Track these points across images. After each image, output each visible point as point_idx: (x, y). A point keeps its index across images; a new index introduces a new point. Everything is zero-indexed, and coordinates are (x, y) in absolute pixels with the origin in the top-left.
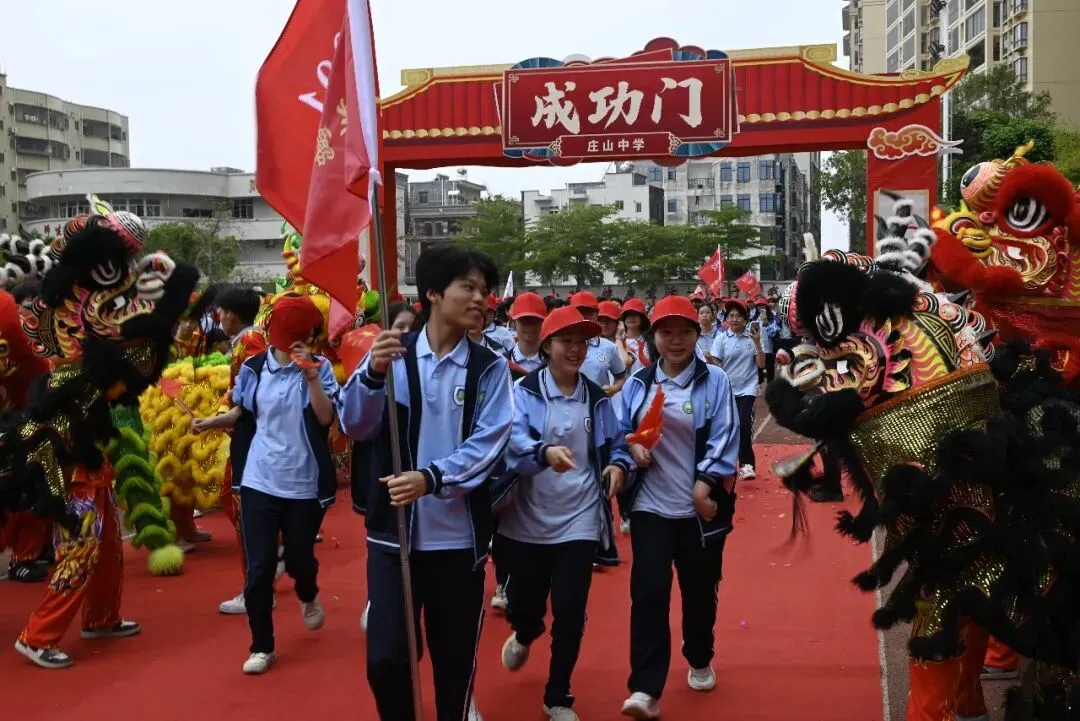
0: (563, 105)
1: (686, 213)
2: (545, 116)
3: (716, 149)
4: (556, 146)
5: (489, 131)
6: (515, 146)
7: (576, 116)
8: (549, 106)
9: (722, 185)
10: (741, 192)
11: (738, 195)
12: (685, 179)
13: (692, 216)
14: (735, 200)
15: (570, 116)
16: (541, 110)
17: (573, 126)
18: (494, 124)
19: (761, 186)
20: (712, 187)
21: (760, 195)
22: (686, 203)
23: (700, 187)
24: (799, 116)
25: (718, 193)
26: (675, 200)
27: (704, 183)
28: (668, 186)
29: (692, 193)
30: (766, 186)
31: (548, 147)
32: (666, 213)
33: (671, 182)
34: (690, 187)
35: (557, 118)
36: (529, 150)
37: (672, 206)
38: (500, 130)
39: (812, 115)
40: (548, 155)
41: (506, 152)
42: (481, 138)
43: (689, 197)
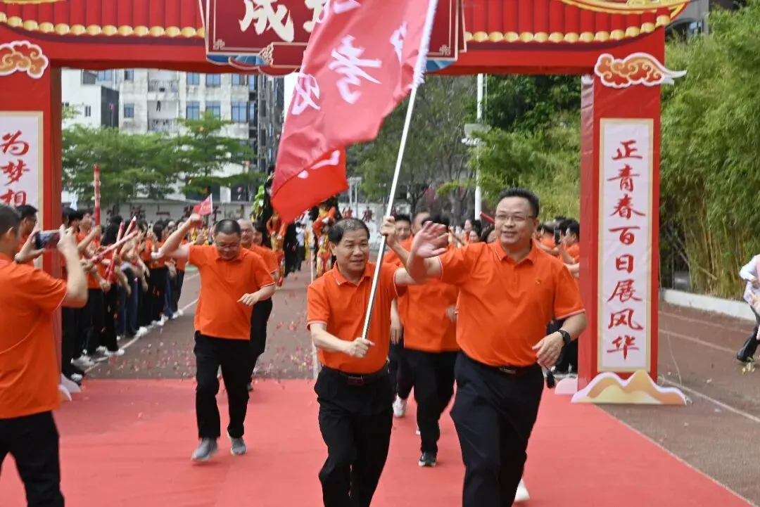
0: (275, 10)
1: (145, 119)
2: (255, 21)
3: (442, 67)
4: (266, 54)
5: (190, 32)
6: (219, 50)
7: (290, 24)
8: (260, 10)
9: (187, 89)
10: (210, 99)
11: (206, 102)
12: (145, 80)
13: (152, 124)
14: (202, 108)
15: (284, 22)
16: (250, 13)
17: (287, 33)
18: (197, 25)
19: (233, 93)
20: (175, 90)
21: (232, 103)
22: (145, 107)
23: (162, 90)
24: (527, 37)
25: (183, 97)
26: (133, 104)
27: (167, 86)
28: (125, 87)
29: (153, 96)
30: (240, 93)
31: (258, 55)
32: (122, 119)
33: (128, 84)
34: (150, 89)
35: (268, 24)
36: (235, 57)
37: (129, 111)
38: (203, 33)
39: (540, 37)
40: (257, 63)
41: (209, 57)
42: (181, 40)
43: (149, 102)
